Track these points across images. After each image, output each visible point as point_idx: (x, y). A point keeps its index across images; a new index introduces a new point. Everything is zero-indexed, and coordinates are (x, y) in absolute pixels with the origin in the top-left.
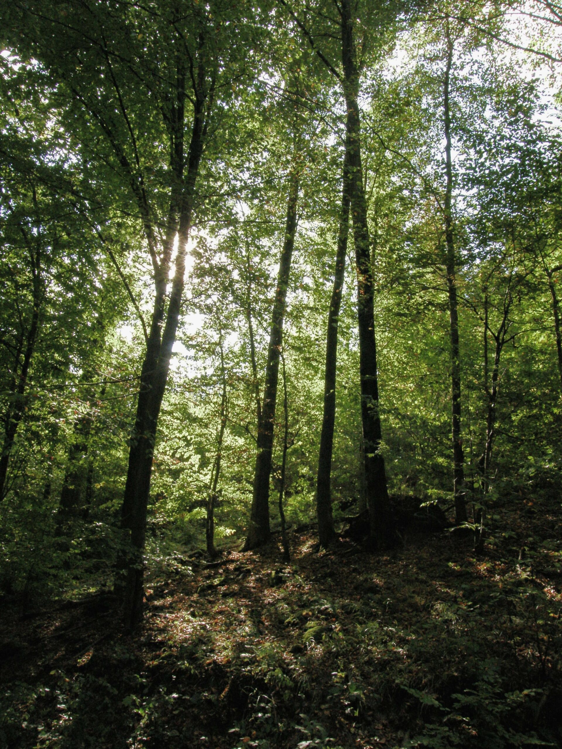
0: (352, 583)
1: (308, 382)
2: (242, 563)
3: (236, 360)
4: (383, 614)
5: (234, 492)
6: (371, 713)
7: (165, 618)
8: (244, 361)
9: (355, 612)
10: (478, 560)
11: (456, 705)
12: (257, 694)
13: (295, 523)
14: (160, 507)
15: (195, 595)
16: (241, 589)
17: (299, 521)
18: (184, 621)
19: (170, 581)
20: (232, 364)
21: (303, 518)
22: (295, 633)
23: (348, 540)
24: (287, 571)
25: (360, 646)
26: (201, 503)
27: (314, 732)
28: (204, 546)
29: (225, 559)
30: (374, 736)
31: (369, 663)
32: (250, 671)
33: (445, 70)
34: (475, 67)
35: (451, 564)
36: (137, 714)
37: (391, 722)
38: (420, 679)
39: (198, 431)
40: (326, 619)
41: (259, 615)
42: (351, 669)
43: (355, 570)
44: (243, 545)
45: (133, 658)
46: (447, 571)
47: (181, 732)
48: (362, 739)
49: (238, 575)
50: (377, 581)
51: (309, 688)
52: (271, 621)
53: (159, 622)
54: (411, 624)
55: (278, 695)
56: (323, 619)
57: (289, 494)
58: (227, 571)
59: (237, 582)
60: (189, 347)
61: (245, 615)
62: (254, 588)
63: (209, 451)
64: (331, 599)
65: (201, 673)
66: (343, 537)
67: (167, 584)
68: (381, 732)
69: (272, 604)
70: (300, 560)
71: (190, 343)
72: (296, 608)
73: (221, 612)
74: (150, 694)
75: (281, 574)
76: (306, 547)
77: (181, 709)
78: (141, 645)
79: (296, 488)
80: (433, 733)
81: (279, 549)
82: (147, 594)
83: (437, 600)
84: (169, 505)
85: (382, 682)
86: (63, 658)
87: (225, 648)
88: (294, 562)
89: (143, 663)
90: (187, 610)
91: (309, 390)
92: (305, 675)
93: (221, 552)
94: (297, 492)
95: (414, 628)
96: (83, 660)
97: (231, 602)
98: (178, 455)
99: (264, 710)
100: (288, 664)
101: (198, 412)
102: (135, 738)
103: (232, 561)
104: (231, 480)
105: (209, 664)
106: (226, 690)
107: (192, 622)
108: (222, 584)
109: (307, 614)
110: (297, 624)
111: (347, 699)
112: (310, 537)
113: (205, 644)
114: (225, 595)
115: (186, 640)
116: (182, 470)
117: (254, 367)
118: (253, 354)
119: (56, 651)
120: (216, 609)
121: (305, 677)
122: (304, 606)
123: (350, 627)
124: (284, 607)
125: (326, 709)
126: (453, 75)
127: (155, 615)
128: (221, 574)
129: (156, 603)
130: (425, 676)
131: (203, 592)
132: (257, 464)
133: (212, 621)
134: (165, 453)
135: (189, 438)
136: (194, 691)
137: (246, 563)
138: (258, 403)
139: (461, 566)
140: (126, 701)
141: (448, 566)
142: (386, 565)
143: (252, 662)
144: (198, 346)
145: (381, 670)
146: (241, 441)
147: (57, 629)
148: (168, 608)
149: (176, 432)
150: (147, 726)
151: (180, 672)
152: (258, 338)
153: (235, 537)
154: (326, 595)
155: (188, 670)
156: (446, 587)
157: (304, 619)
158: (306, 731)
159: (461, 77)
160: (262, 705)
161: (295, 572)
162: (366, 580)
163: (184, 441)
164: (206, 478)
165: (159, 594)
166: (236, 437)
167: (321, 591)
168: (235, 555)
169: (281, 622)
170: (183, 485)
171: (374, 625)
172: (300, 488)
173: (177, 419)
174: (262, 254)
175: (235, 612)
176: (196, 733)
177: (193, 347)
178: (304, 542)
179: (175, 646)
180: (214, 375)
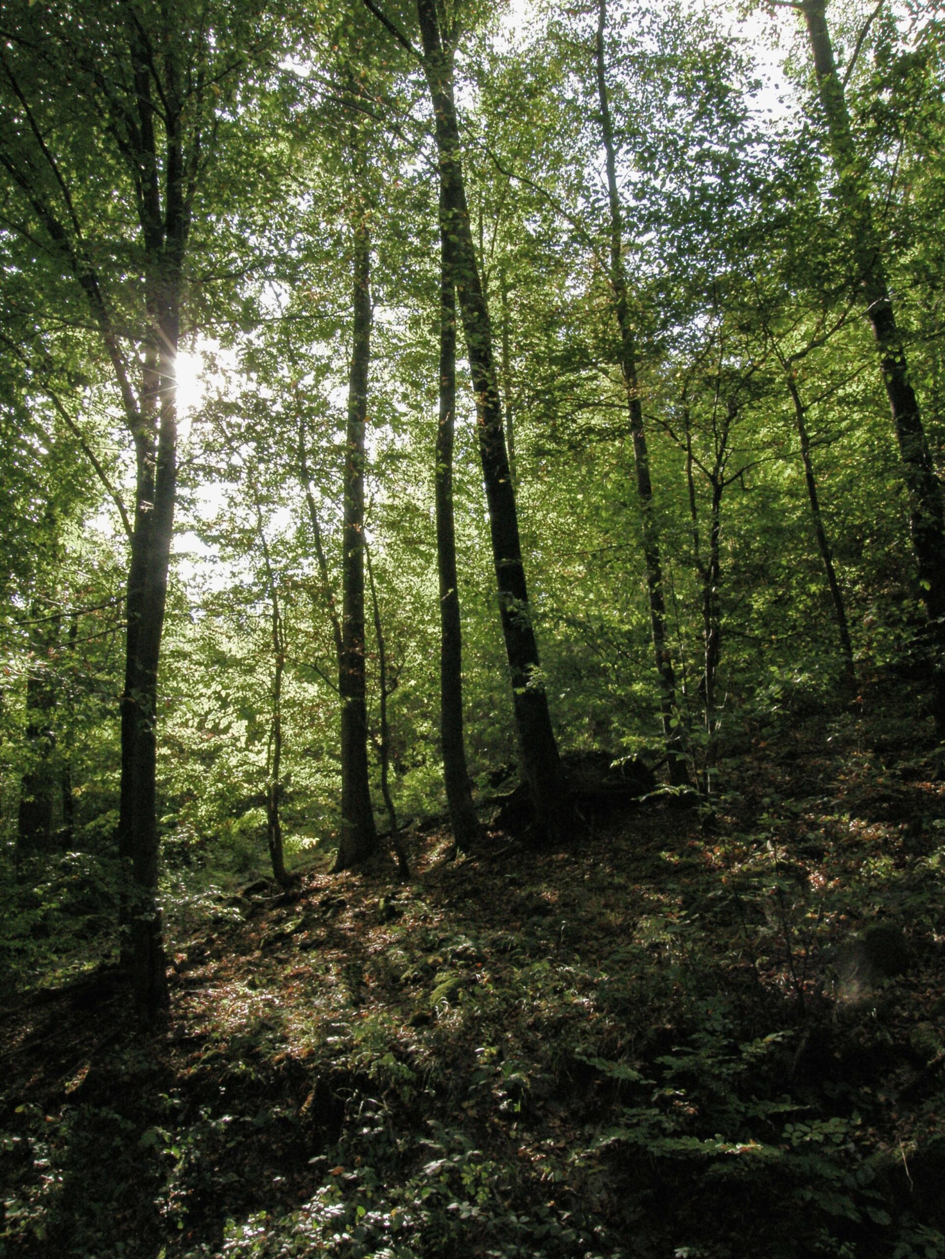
0: (508, 902)
1: (415, 579)
2: (333, 892)
3: (290, 555)
4: (558, 946)
5: (311, 775)
6: (541, 1103)
7: (206, 996)
8: (306, 555)
9: (513, 948)
10: (707, 843)
11: (668, 1074)
12: (359, 1098)
13: (418, 815)
14: (187, 815)
15: (257, 953)
16: (330, 935)
17: (423, 811)
18: (239, 997)
19: (215, 936)
20: (284, 561)
21: (430, 807)
22: (416, 994)
23: (500, 833)
24: (404, 894)
25: (521, 1002)
26: (258, 801)
27: (452, 1145)
28: (270, 871)
29: (304, 887)
30: (545, 1139)
31: (534, 1027)
32: (344, 1064)
33: (596, 28)
34: (646, 22)
35: (664, 854)
36: (169, 1157)
37: (574, 1114)
38: (615, 1041)
39: (239, 681)
40: (466, 966)
41: (359, 971)
42: (507, 1040)
43: (513, 882)
44: (334, 863)
45: (156, 1068)
46: (657, 867)
47: (240, 1174)
48: (528, 1145)
49: (325, 913)
50: (548, 895)
51: (441, 1078)
52: (378, 979)
53: (197, 1005)
54: (601, 958)
55: (394, 1096)
56: (461, 966)
57: (401, 770)
58: (309, 908)
59: (325, 924)
60: (208, 540)
61: (337, 975)
62: (351, 930)
63: (261, 712)
64: (473, 932)
65: (267, 1078)
66: (493, 830)
67: (210, 942)
68: (558, 1131)
69: (381, 953)
70: (426, 875)
71: (208, 533)
72: (418, 953)
73: (297, 976)
74: (187, 1123)
75: (393, 902)
76: (435, 853)
77: (240, 1138)
78: (167, 1046)
79: (413, 757)
80: (635, 1121)
81: (392, 862)
82: (177, 961)
83: (641, 914)
84: (203, 810)
85: (555, 1054)
86: (41, 1083)
87: (304, 1033)
88: (416, 880)
89: (171, 1074)
90: (242, 979)
91: (418, 593)
92: (433, 1058)
93: (298, 877)
94: (416, 765)
95: (606, 962)
96: (73, 1084)
97: (313, 957)
98: (209, 725)
99: (372, 1123)
100: (407, 1045)
101: (234, 647)
102: (166, 1195)
103: (317, 890)
104: (303, 757)
105: (280, 1061)
106: (310, 1098)
107: (251, 997)
108: (299, 929)
109: (435, 961)
110: (419, 980)
111: (501, 1087)
112: (443, 835)
113: (271, 1029)
114: (305, 948)
115: (240, 1028)
116: (219, 748)
117: (323, 563)
118: (318, 542)
119: (27, 1074)
120: (289, 971)
121: (434, 1062)
122: (429, 950)
123: (504, 974)
124: (398, 954)
125: (472, 1107)
126: (611, 35)
127: (190, 994)
128: (299, 914)
129: (192, 974)
130: (622, 1036)
131: (269, 947)
132: (343, 726)
133: (283, 992)
134: (185, 724)
135: (223, 693)
136: (257, 1107)
137: (339, 892)
138: (335, 624)
139: (681, 856)
140: (148, 1138)
141: (660, 859)
142: (562, 867)
143: (347, 1049)
144: (222, 536)
145: (555, 1036)
146: (313, 690)
147: (29, 1038)
148: (211, 980)
149: (200, 686)
150: (186, 1172)
151: (233, 1081)
152: (324, 514)
153: (321, 851)
154: (468, 927)
155: (245, 1075)
156: (656, 892)
157: (430, 971)
158: (438, 1146)
159: (623, 40)
160: (369, 1114)
161: (418, 896)
162: (530, 895)
163: (217, 699)
164: (260, 758)
165: (197, 958)
166: (305, 685)
167: (459, 921)
168: (322, 879)
169: (396, 979)
170: (221, 774)
171: (540, 967)
172: (420, 758)
173: (200, 664)
174: (318, 369)
175: (320, 973)
176: (266, 1173)
177: (215, 540)
178: (433, 846)
179: (224, 1040)
180: (255, 584)
